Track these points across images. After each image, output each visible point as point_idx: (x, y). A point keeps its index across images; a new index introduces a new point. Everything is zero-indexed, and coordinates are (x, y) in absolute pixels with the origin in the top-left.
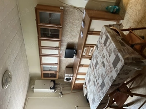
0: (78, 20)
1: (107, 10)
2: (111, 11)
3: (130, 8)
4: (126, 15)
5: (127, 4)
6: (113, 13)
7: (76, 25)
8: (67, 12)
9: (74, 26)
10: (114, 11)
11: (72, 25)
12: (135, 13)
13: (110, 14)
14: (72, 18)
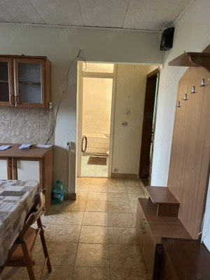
0: (31, 137)
1: (56, 184)
2: (55, 191)
3: (66, 218)
4: (54, 216)
5: (70, 211)
6: (53, 194)
7: (20, 134)
8: (45, 114)
9: (18, 130)
10: (56, 196)
11: (20, 125)
12: (61, 228)
13: (50, 191)
14: (35, 125)
